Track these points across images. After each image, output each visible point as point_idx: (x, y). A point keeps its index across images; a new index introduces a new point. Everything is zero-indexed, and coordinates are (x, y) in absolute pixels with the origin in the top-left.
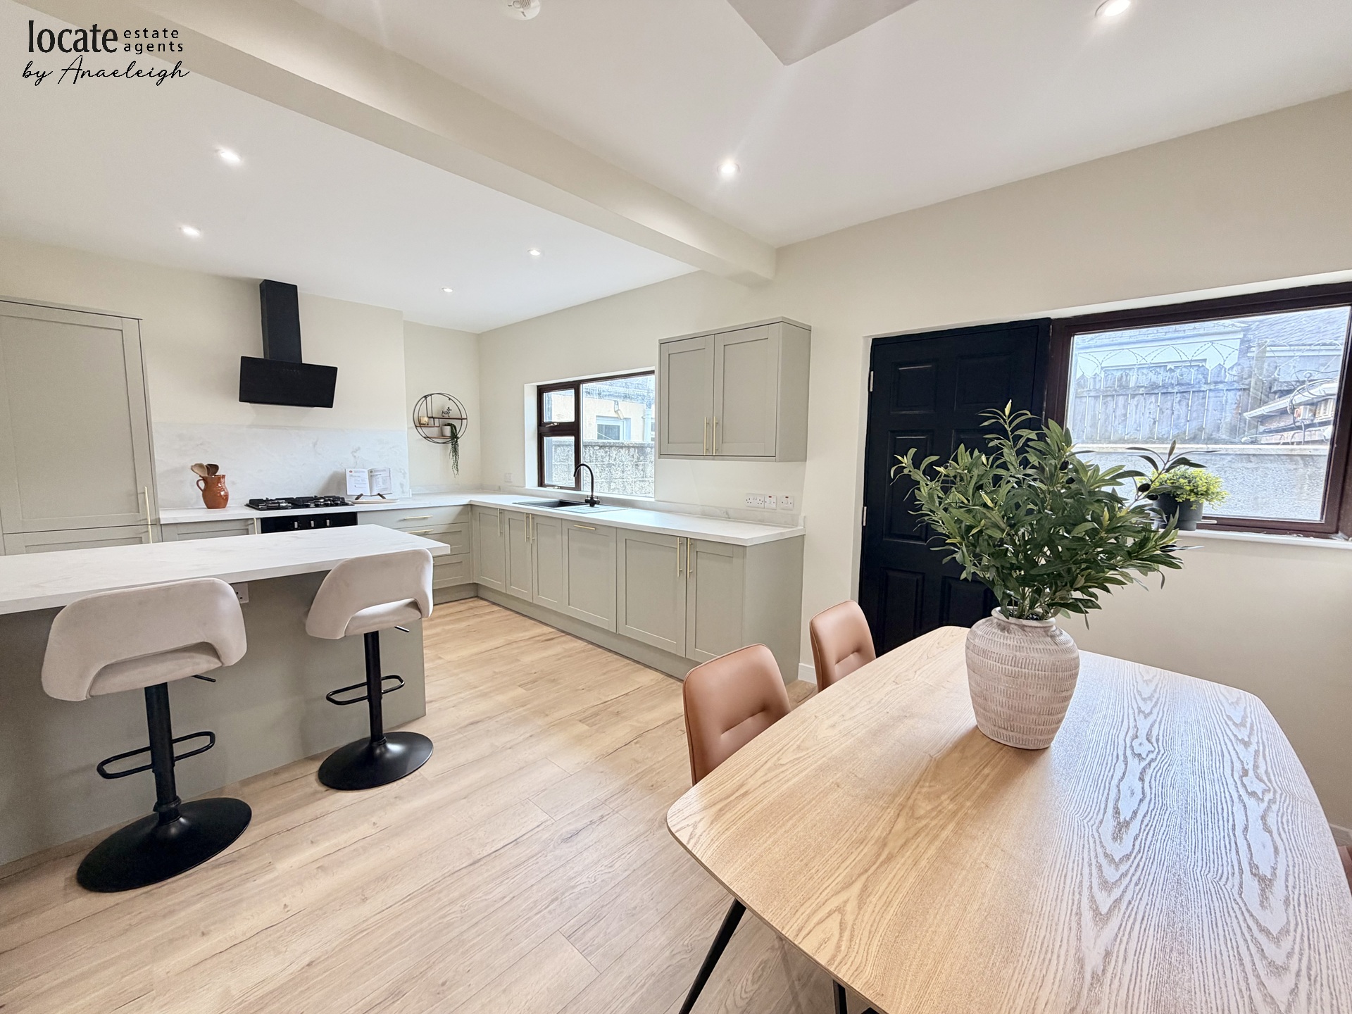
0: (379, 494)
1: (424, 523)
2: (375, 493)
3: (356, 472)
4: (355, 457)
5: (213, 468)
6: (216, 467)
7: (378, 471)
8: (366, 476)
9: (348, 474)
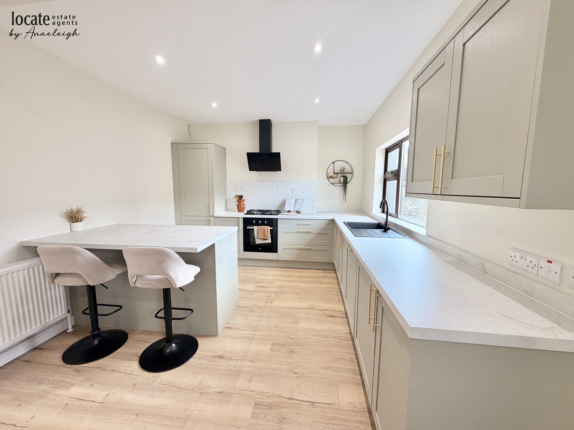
0: (296, 211)
1: (308, 227)
2: (295, 210)
3: (290, 200)
4: (292, 193)
5: (241, 197)
6: (242, 196)
7: (299, 200)
8: (294, 202)
9: (287, 200)
